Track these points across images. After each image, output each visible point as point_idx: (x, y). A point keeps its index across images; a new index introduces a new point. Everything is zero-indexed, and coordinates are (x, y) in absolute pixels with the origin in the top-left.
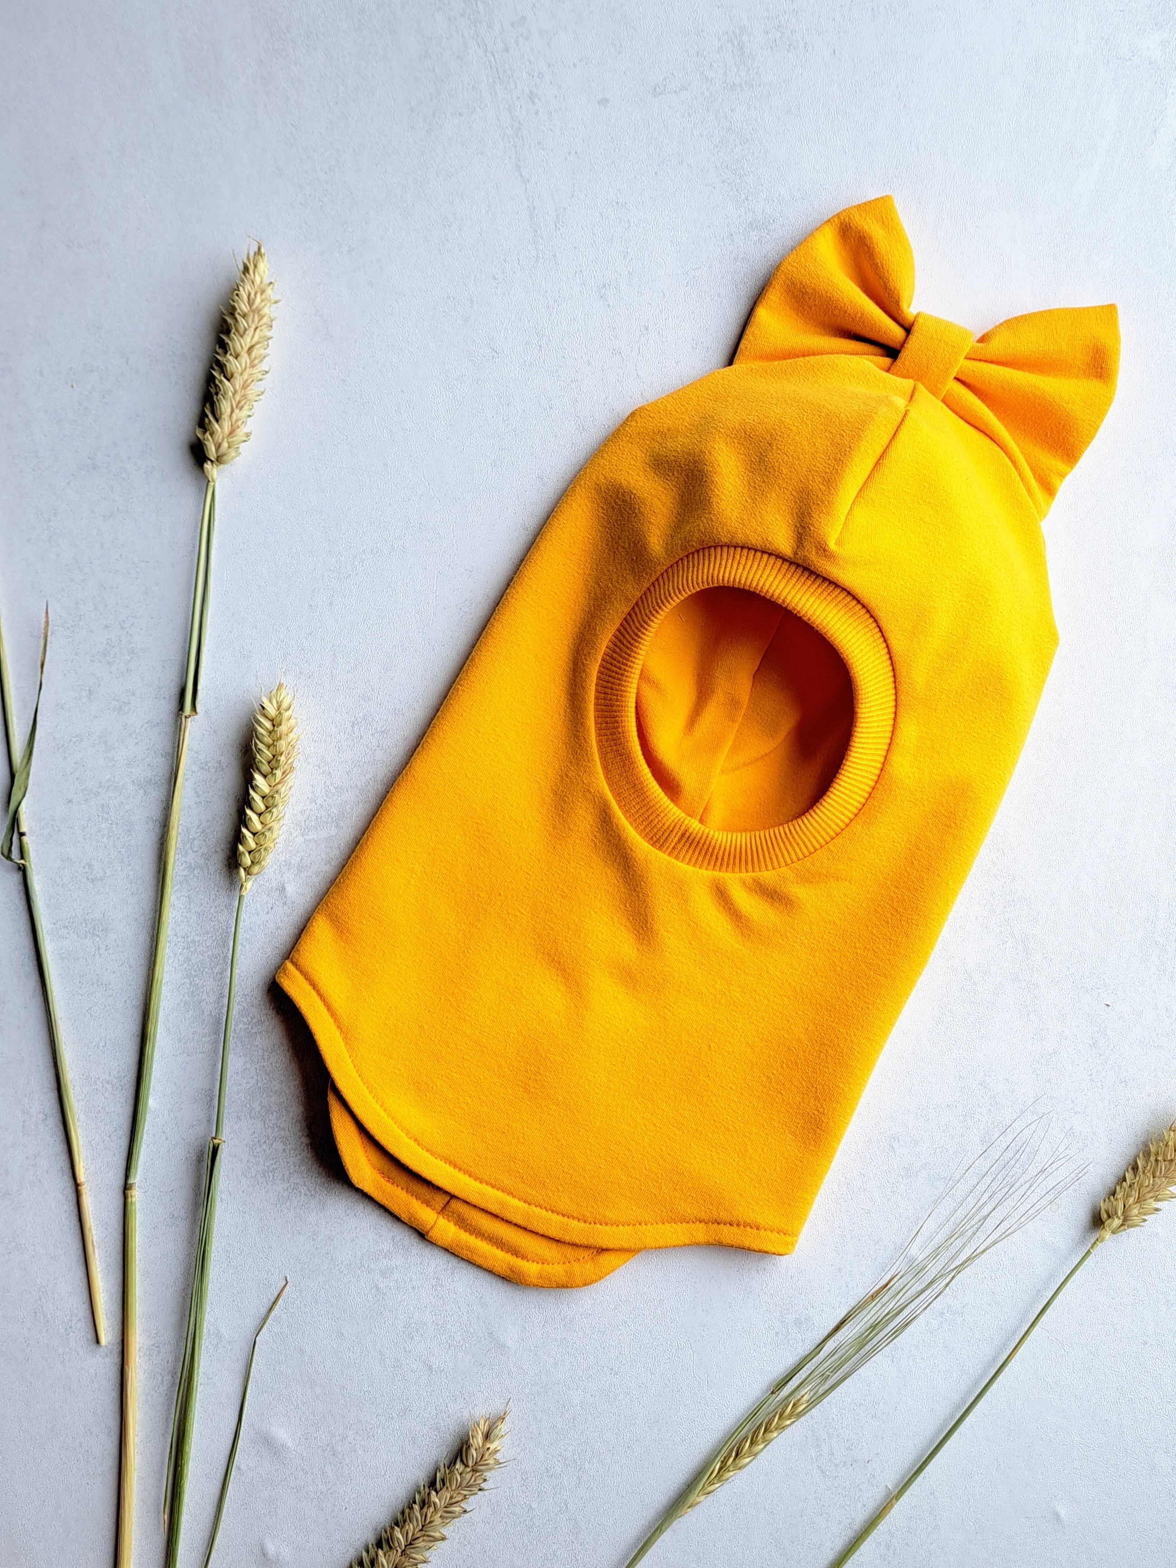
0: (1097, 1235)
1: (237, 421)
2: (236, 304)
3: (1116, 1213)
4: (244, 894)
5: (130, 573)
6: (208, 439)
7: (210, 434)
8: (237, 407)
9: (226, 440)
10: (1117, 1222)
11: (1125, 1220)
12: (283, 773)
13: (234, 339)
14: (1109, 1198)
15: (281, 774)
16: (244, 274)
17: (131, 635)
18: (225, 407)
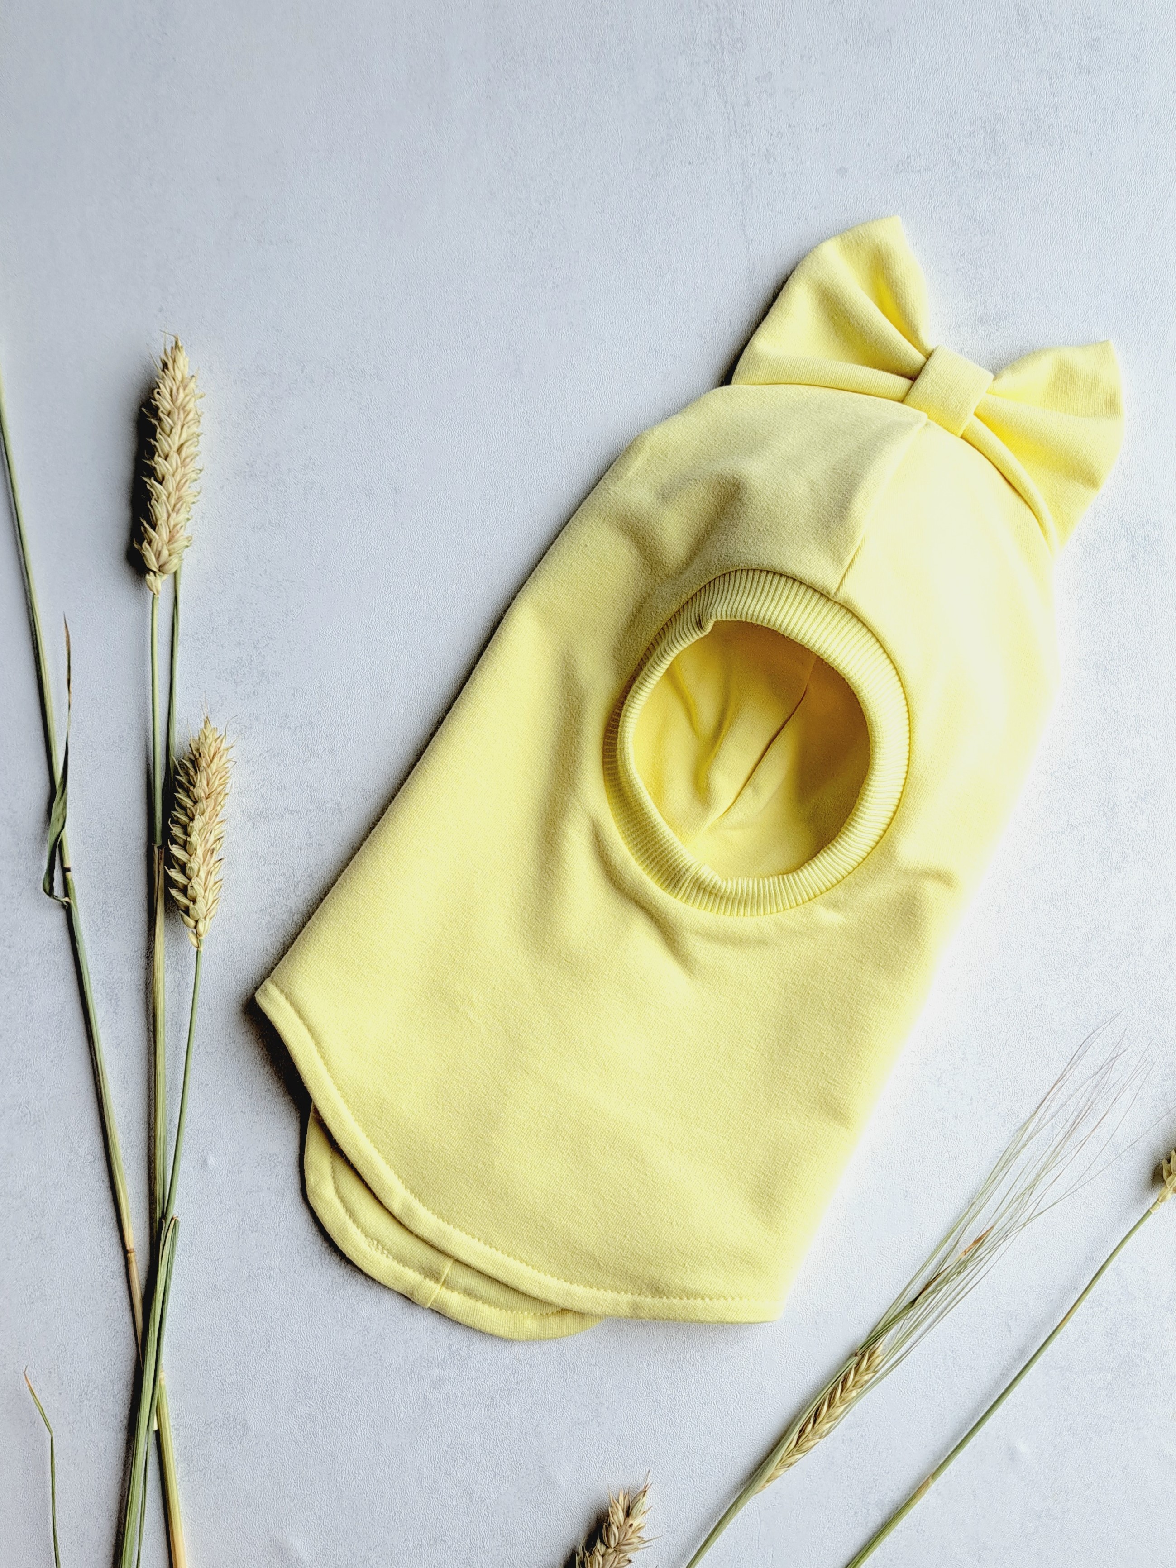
1: (175, 526)
2: (158, 403)
7: (148, 542)
8: (173, 510)
9: (165, 547)
16: (163, 371)
18: (160, 511)
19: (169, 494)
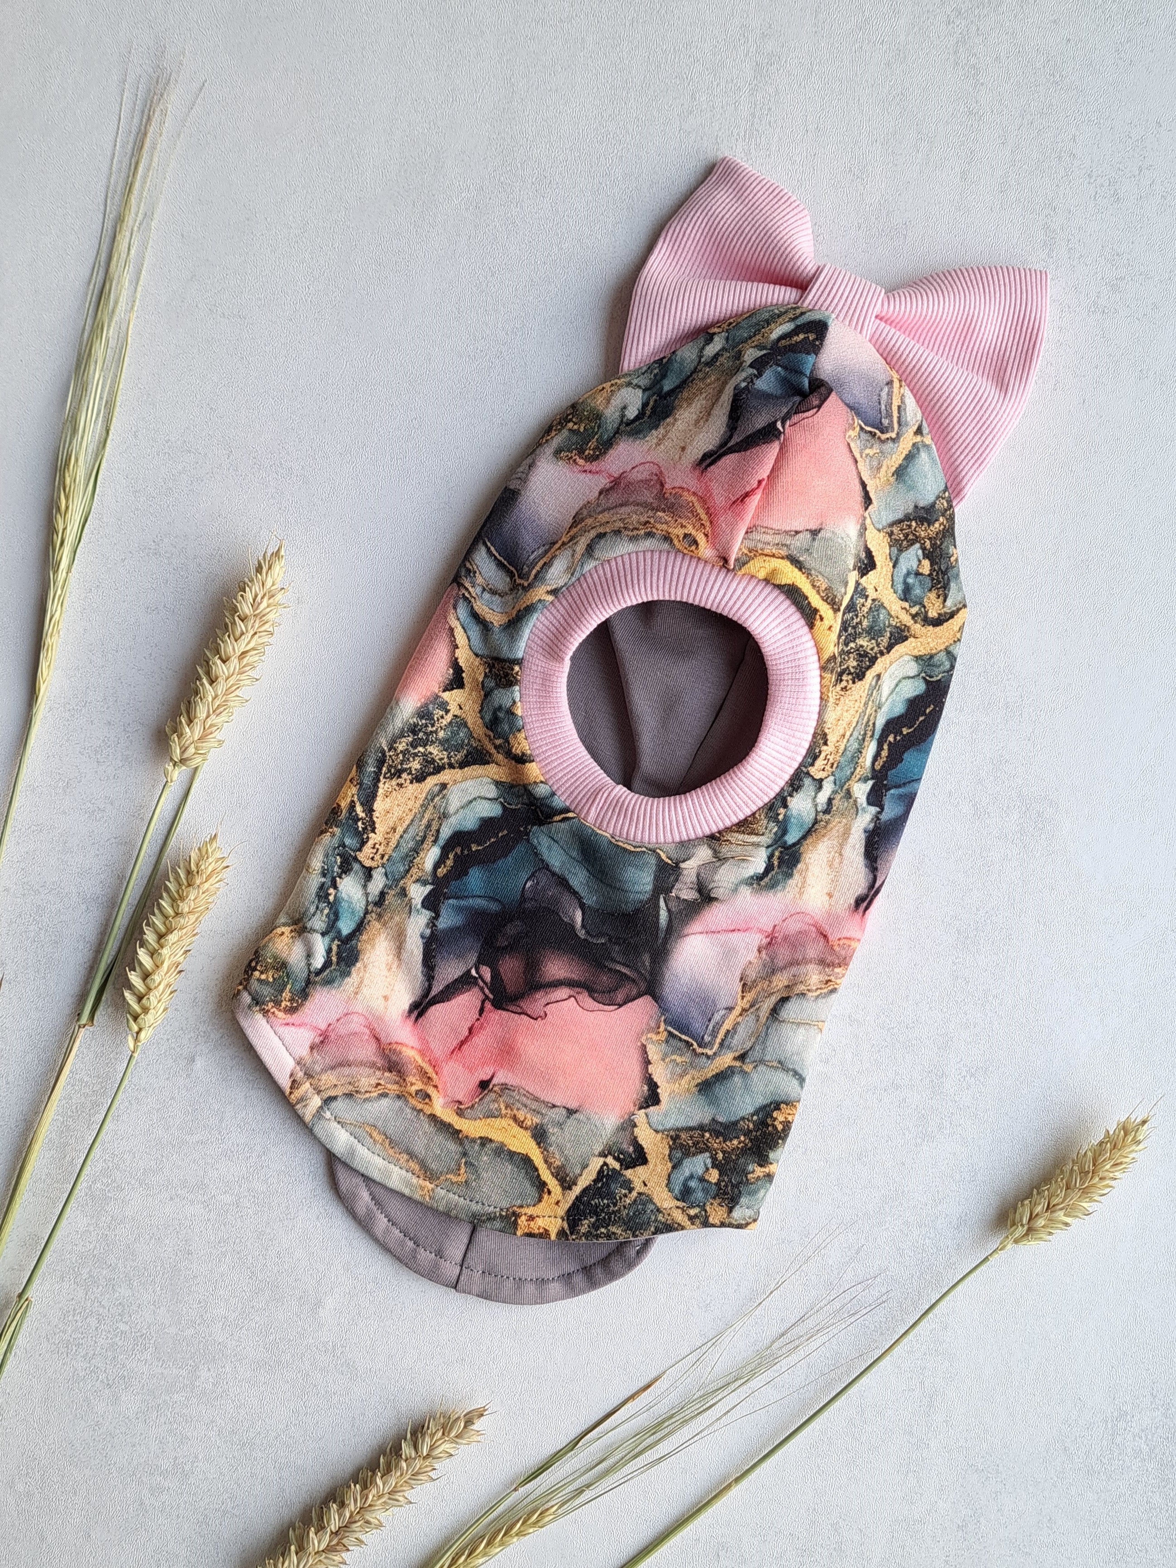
19: (216, 696)
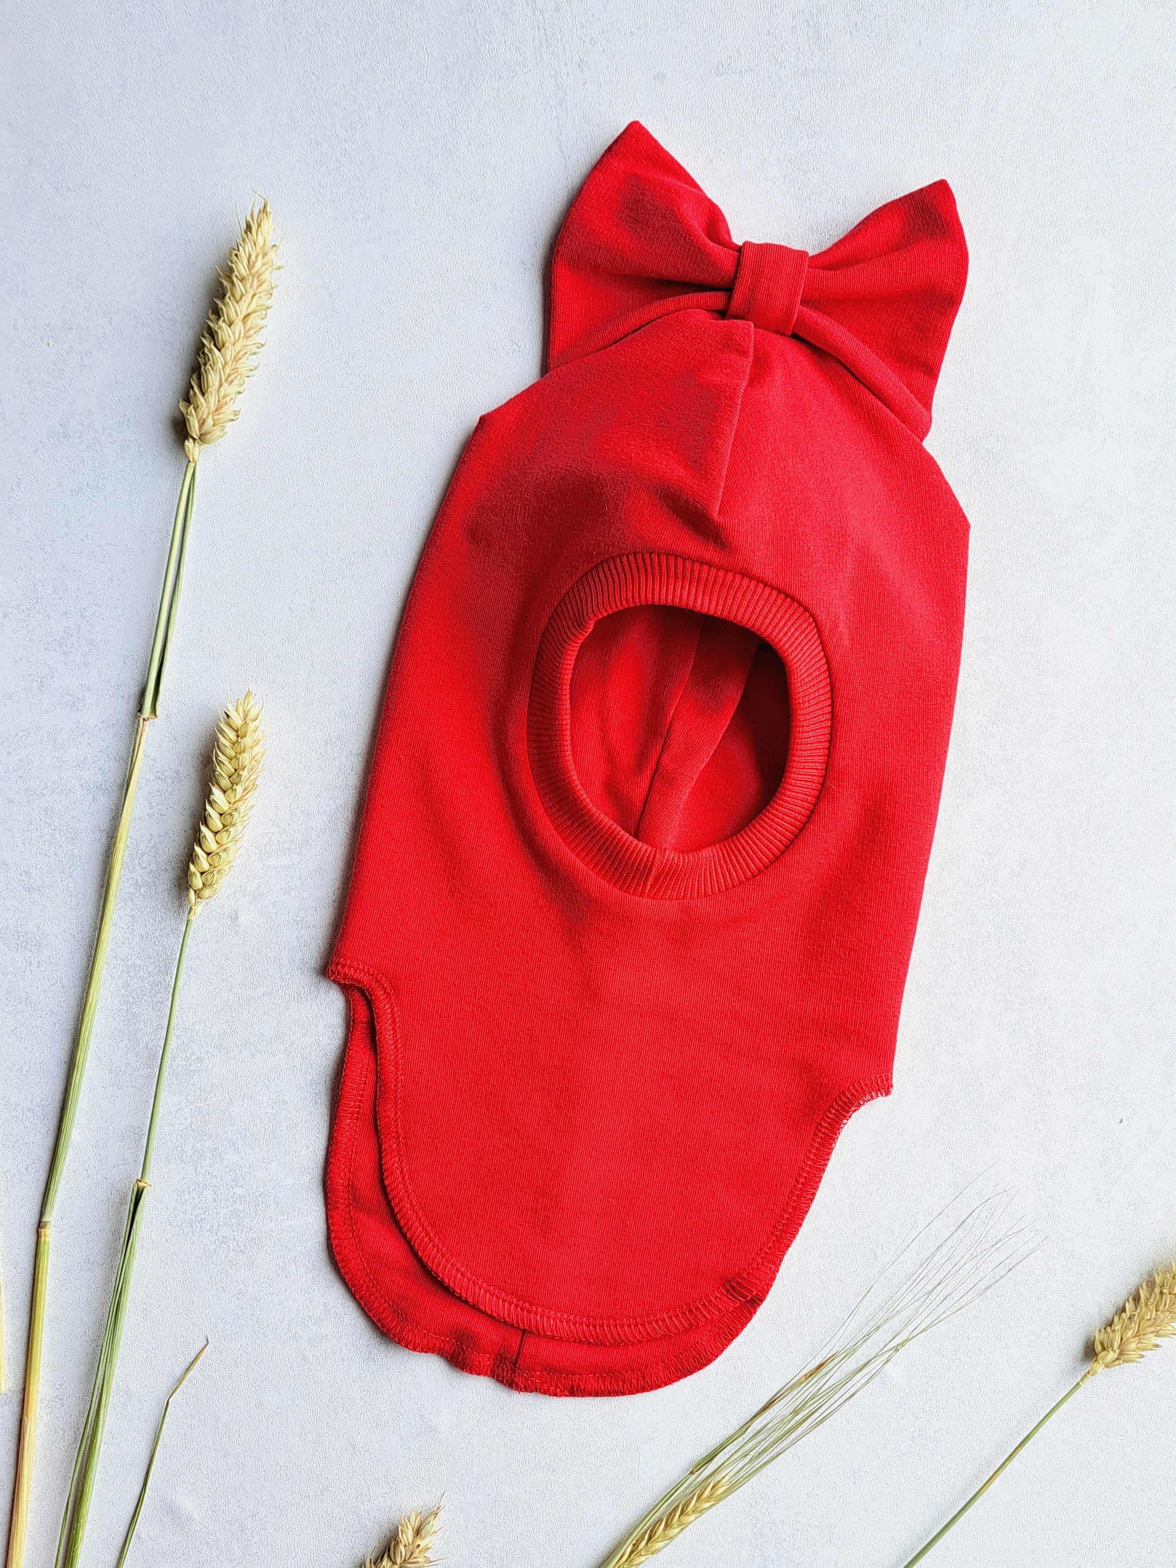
0: (1088, 1366)
1: (224, 397)
2: (233, 266)
3: (1112, 1346)
4: (192, 918)
5: (95, 556)
6: (191, 413)
7: (194, 408)
8: (226, 380)
9: (211, 416)
10: (1111, 1355)
11: (1121, 1354)
12: (245, 790)
13: (228, 304)
14: (1105, 1329)
15: (242, 791)
16: (246, 233)
17: (91, 625)
18: (213, 379)
